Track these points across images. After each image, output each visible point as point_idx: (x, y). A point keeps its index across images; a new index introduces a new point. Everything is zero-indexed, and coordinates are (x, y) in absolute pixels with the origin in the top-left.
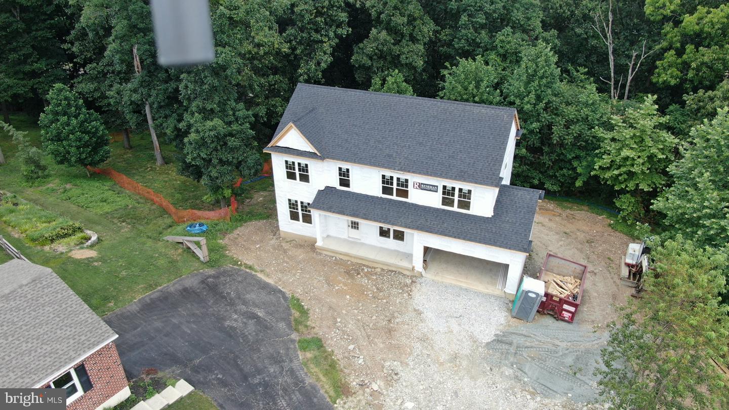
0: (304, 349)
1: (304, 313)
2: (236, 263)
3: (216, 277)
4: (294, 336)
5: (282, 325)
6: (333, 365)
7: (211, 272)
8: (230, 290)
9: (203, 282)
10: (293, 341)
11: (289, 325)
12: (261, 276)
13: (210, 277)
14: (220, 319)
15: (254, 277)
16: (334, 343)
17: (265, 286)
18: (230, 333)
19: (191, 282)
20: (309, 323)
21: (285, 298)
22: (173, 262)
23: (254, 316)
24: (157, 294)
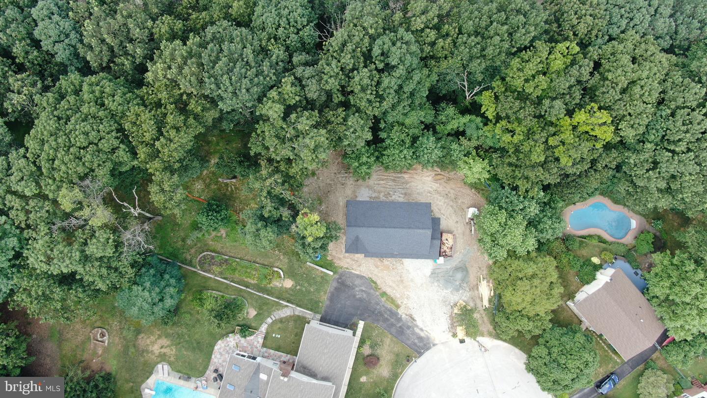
0: (383, 297)
1: (375, 283)
2: (341, 268)
3: (340, 278)
4: (377, 293)
5: (372, 291)
6: (392, 299)
7: (337, 276)
8: (349, 283)
9: (338, 282)
10: (378, 295)
11: (374, 290)
12: (353, 271)
13: (339, 279)
14: (354, 296)
15: (351, 272)
16: (389, 291)
17: (358, 276)
18: (360, 300)
19: (335, 284)
20: (379, 287)
21: (366, 279)
22: (322, 277)
23: (363, 291)
24: (329, 295)
